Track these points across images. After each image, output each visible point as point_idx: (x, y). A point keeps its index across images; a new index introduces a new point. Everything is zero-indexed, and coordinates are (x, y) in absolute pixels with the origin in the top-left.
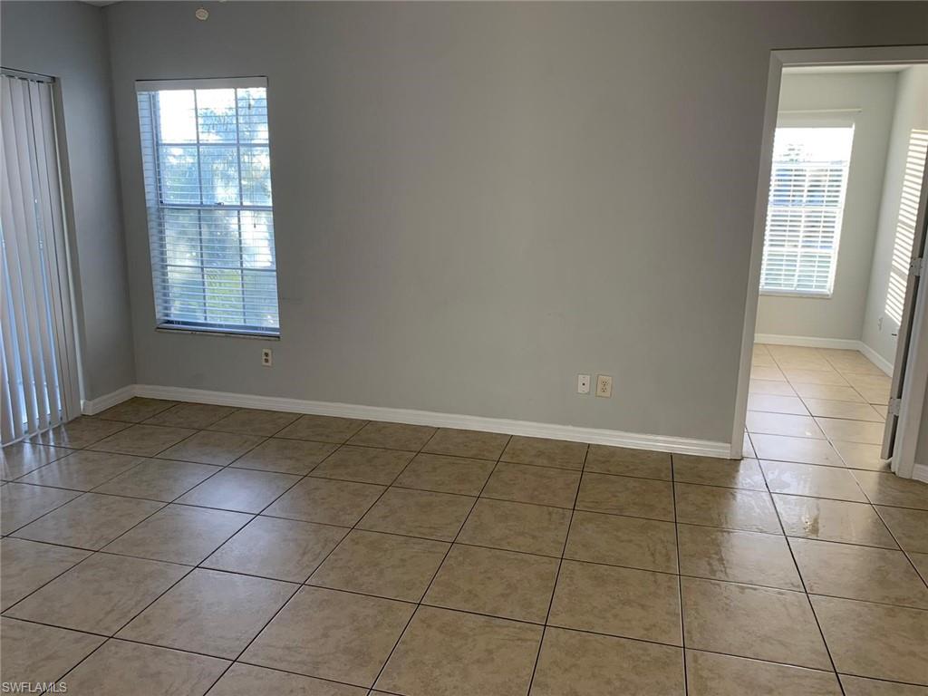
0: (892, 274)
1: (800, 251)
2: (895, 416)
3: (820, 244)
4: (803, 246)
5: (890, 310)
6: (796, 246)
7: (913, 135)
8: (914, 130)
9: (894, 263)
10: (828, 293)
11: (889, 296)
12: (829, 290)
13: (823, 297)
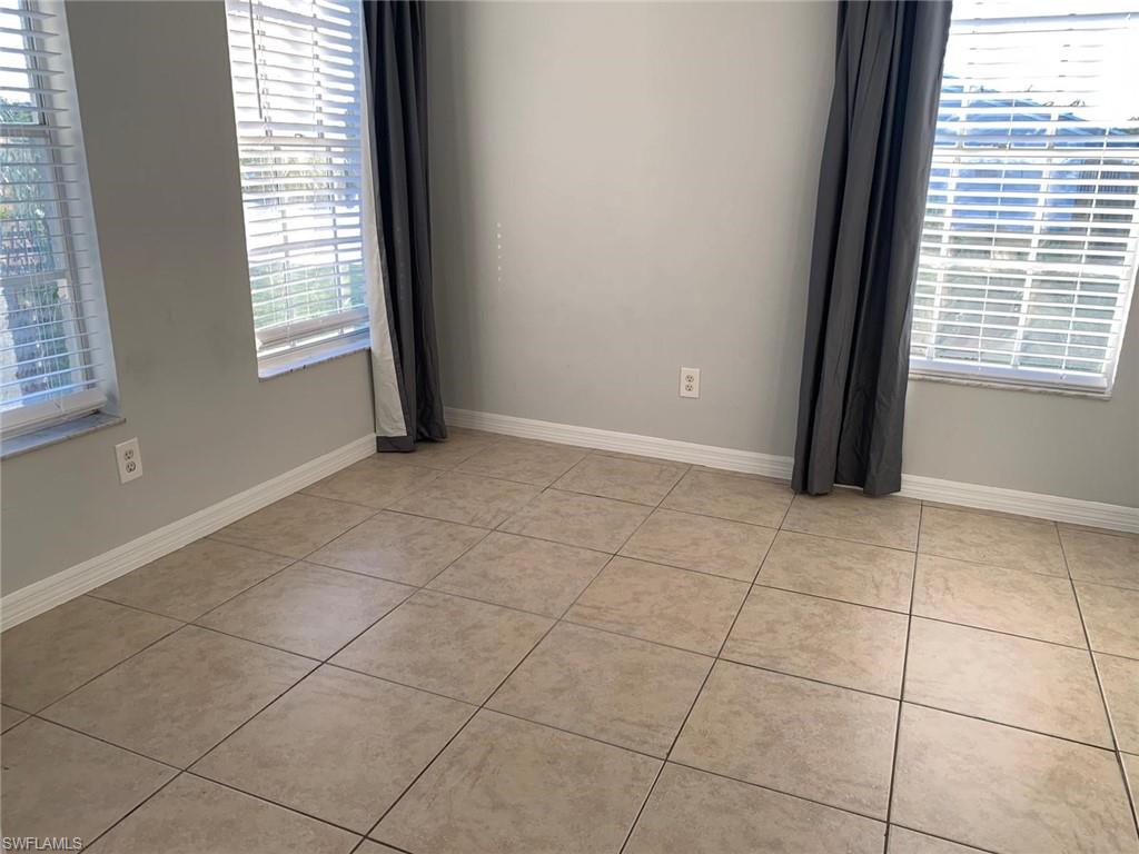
1: (1031, 267)
4: (1042, 258)
6: (1021, 256)
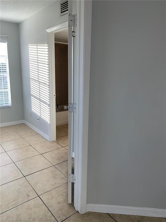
0: (32, 97)
2: (72, 182)
3: (3, 88)
5: (33, 109)
7: (29, 47)
8: (29, 45)
9: (31, 93)
10: (10, 105)
11: (32, 105)
12: (10, 104)
13: (8, 107)
